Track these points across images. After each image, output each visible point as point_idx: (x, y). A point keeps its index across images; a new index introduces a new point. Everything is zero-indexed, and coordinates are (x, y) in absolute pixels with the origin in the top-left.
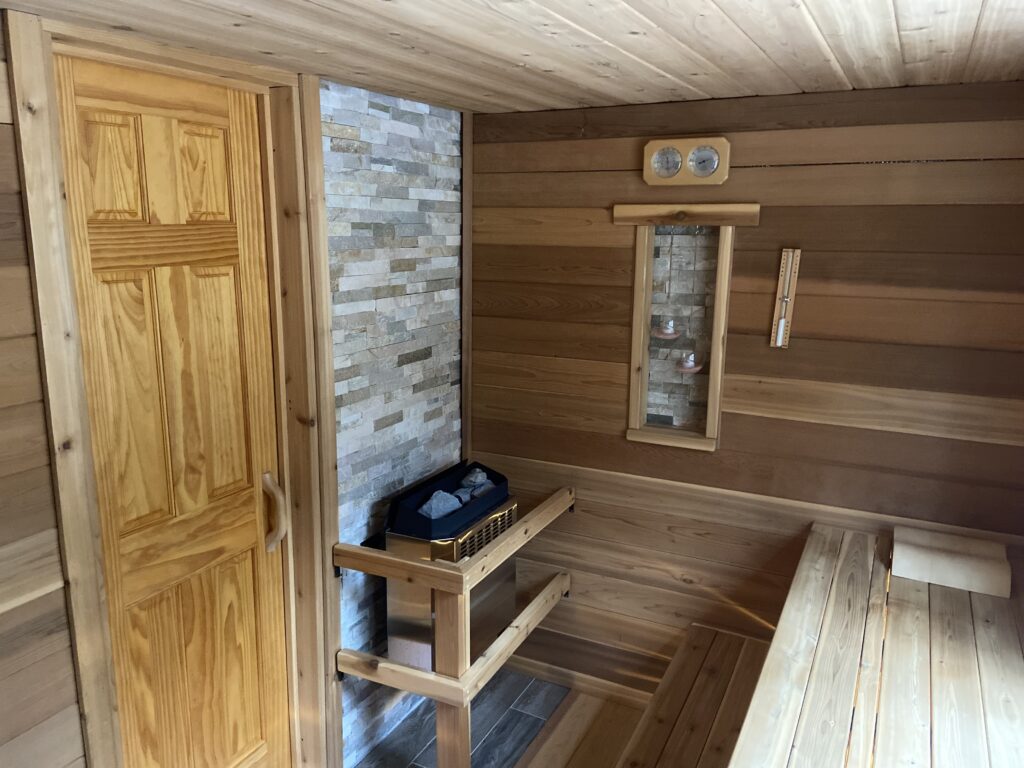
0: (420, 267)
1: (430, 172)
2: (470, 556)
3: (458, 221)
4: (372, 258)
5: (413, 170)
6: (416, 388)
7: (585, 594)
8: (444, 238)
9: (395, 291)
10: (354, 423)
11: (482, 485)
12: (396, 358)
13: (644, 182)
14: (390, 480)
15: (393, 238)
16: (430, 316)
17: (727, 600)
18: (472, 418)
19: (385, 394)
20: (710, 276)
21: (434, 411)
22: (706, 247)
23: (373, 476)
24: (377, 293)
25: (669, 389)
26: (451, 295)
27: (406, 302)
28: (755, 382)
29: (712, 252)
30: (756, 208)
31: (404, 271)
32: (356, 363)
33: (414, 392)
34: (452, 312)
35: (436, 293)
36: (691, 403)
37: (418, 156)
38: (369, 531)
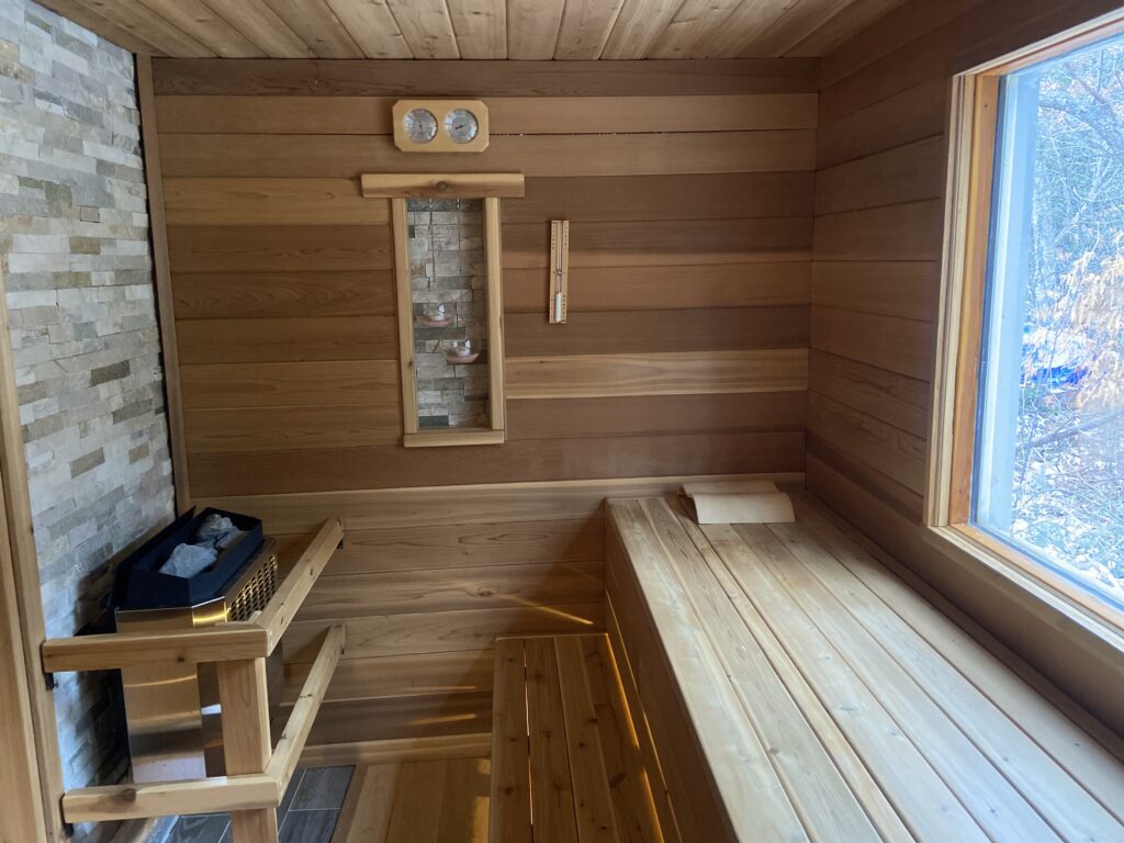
0: (105, 250)
1: (105, 124)
2: (262, 609)
3: (143, 195)
4: (47, 232)
5: (86, 116)
6: (118, 416)
7: (366, 644)
8: (129, 215)
9: (78, 280)
10: (45, 466)
11: (226, 534)
12: (88, 373)
13: (397, 149)
14: (98, 545)
15: (70, 205)
16: (123, 318)
17: (528, 603)
18: (187, 455)
19: (80, 424)
20: (478, 255)
21: (140, 448)
22: (467, 225)
23: (77, 541)
24: (57, 281)
25: (441, 385)
26: (143, 292)
27: (92, 296)
28: (536, 363)
29: (477, 229)
30: (519, 179)
31: (86, 253)
32: (40, 380)
33: (115, 422)
34: (146, 315)
35: (127, 287)
36: (467, 398)
37: (90, 100)
38: (77, 620)
